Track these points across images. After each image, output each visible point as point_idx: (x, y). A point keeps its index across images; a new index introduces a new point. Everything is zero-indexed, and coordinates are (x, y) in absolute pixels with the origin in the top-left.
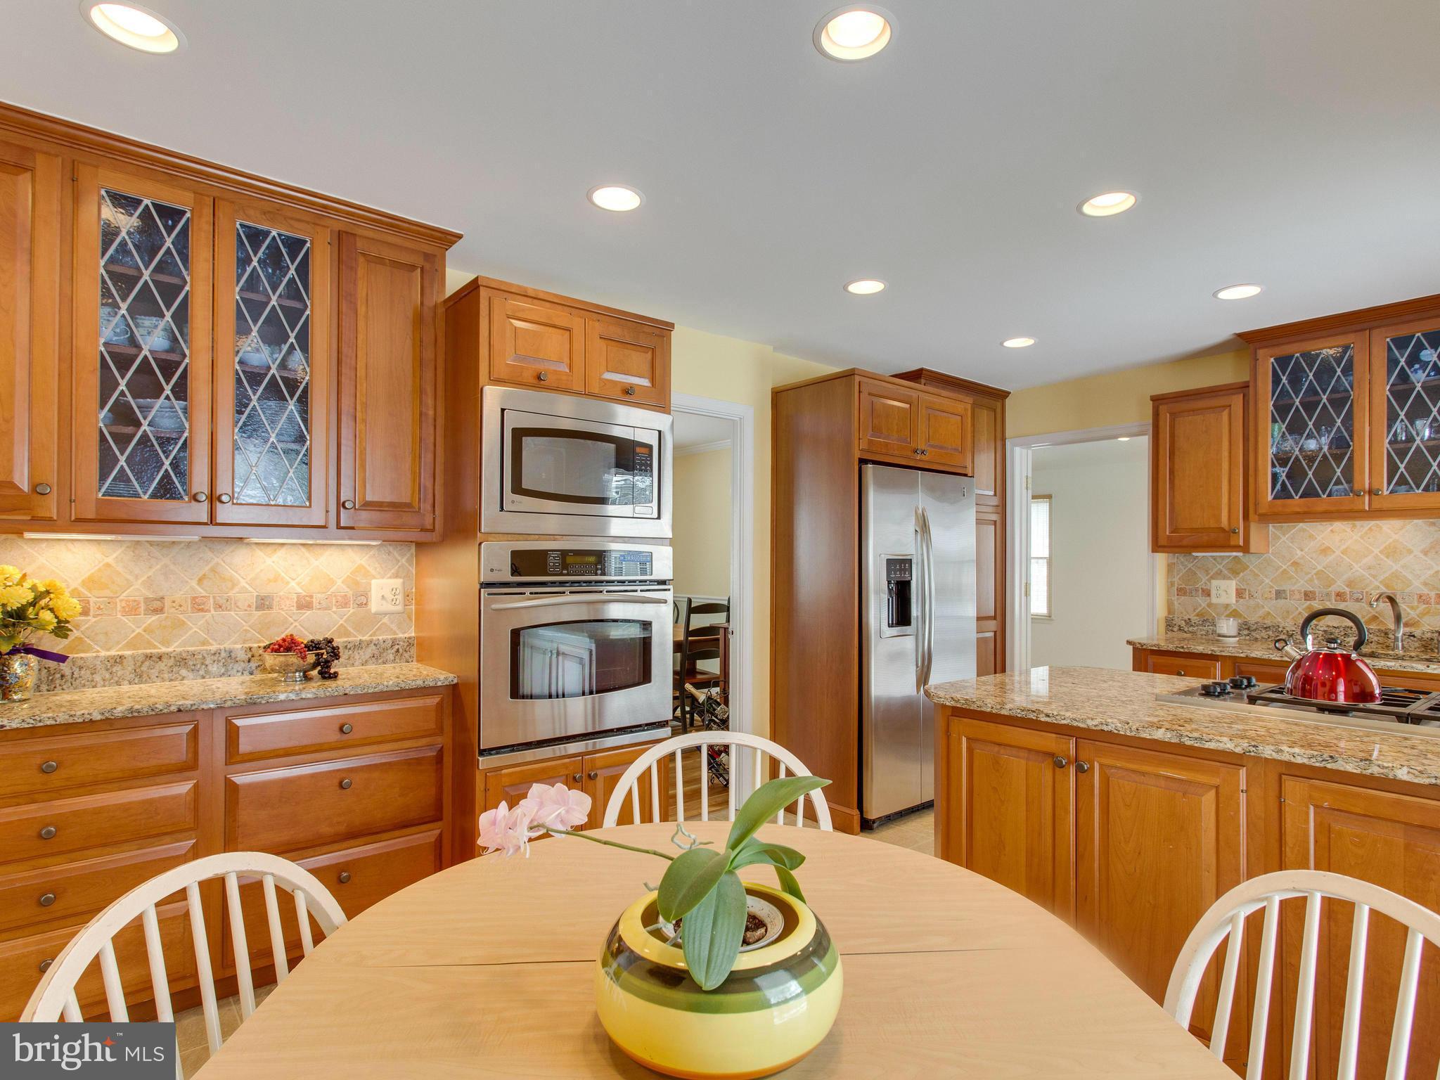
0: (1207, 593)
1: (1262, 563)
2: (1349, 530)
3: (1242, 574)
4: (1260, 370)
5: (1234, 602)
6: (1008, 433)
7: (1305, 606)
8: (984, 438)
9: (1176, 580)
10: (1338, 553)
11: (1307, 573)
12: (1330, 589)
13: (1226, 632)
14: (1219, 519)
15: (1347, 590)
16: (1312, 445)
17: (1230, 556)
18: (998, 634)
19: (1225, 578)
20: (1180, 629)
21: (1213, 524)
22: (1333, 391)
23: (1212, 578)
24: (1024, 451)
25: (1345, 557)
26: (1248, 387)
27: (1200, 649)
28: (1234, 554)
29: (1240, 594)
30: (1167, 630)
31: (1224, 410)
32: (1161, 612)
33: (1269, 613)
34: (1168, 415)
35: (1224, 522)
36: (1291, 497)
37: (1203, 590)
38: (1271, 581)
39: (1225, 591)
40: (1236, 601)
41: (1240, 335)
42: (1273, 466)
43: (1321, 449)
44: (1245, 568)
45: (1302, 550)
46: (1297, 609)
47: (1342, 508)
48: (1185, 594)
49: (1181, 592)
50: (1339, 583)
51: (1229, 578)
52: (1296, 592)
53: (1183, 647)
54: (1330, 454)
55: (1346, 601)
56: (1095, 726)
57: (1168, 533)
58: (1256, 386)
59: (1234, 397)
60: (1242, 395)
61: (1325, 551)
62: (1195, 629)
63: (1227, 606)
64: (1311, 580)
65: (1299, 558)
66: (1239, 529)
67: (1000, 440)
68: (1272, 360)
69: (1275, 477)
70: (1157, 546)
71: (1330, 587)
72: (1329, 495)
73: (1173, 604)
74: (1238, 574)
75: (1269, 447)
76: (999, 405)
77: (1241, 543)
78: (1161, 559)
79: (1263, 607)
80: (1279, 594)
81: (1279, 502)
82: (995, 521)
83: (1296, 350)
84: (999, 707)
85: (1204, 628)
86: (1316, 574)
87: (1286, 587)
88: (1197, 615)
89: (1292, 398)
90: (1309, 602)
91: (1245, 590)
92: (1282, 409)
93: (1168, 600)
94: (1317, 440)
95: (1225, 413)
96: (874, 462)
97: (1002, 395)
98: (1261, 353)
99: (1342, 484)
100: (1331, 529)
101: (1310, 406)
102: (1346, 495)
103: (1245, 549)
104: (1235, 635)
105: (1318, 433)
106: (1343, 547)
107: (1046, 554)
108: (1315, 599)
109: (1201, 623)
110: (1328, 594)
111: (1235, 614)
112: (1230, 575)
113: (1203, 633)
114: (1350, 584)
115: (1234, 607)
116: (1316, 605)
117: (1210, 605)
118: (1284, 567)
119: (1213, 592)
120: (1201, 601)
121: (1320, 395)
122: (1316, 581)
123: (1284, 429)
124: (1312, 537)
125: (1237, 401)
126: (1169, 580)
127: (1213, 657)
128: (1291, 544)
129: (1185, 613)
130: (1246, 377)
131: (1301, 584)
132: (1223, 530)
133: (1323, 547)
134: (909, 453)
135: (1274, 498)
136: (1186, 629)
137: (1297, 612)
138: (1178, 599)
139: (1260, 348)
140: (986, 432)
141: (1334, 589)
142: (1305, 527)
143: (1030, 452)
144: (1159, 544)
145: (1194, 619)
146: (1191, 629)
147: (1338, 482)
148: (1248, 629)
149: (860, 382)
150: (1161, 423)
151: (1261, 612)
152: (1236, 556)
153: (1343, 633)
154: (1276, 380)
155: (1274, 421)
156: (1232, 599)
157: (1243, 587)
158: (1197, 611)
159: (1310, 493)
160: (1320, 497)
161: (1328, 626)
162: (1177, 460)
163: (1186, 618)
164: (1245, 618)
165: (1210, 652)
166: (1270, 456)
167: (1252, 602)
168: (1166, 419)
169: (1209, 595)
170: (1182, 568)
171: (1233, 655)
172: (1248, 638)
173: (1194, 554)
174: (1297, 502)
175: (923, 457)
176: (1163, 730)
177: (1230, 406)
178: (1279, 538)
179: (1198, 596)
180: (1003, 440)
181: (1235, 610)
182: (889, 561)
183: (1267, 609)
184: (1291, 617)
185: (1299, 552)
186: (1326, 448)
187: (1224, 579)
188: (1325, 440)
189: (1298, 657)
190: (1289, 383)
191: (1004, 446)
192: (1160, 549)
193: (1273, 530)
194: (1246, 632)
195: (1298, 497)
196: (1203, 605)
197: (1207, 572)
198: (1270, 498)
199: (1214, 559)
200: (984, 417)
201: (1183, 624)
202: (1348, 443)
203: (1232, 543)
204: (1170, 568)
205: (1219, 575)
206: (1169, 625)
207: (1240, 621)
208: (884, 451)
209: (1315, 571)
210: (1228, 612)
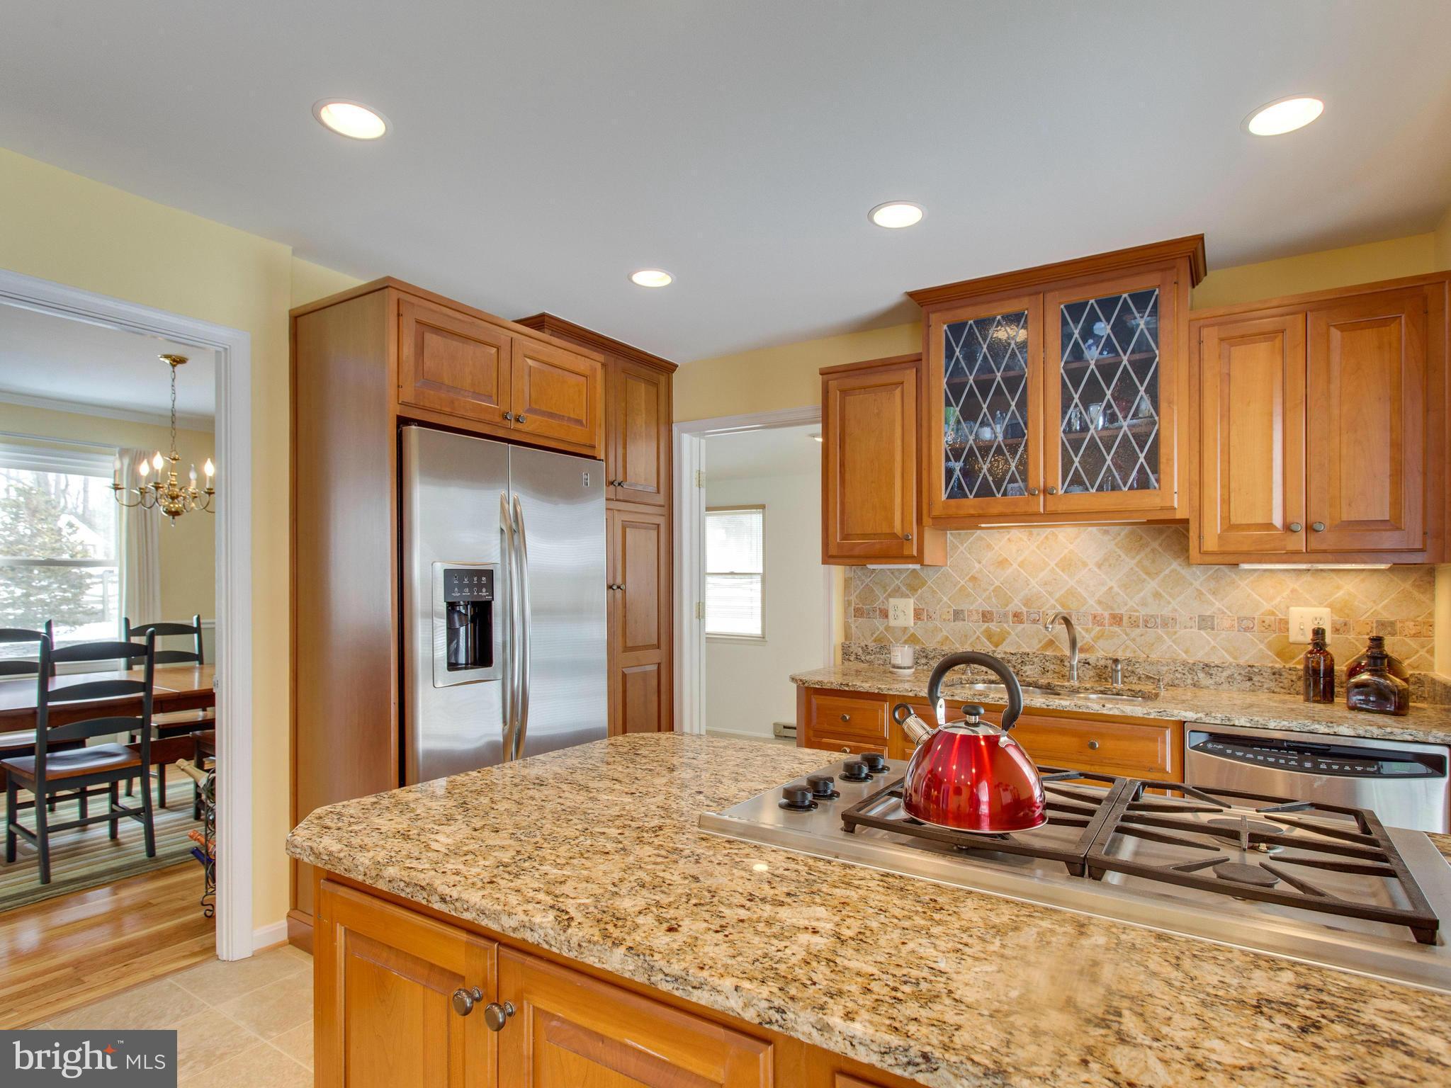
0: (885, 614)
1: (940, 578)
2: (1025, 538)
3: (920, 591)
4: (933, 339)
5: (912, 624)
6: (676, 416)
7: (982, 630)
8: (641, 421)
9: (853, 598)
10: (1015, 566)
11: (985, 590)
12: (1007, 609)
13: (900, 662)
14: (891, 522)
15: (1024, 609)
16: (986, 434)
17: (908, 569)
18: (663, 667)
19: (904, 596)
20: (857, 658)
21: (885, 530)
22: (1007, 368)
23: (889, 596)
24: (696, 440)
25: (1022, 571)
26: (921, 360)
27: (865, 686)
28: (911, 566)
29: (918, 615)
30: (844, 659)
31: (896, 388)
32: (838, 638)
33: (947, 638)
34: (838, 392)
35: (898, 528)
36: (965, 496)
37: (881, 611)
38: (949, 599)
39: (903, 611)
40: (915, 624)
41: (912, 295)
42: (948, 459)
43: (996, 437)
44: (924, 583)
45: (980, 563)
46: (975, 632)
47: (1017, 510)
48: (862, 616)
49: (859, 613)
50: (1016, 601)
51: (907, 596)
52: (974, 613)
53: (847, 685)
54: (1006, 446)
55: (1023, 623)
56: (515, 930)
57: (838, 540)
58: (928, 360)
59: (908, 372)
60: (915, 370)
61: (1003, 563)
62: (872, 657)
63: (905, 629)
64: (989, 598)
65: (977, 572)
66: (912, 536)
67: (664, 421)
68: (945, 327)
69: (949, 472)
70: (828, 558)
71: (1007, 606)
72: (1005, 494)
73: (850, 627)
74: (916, 590)
75: (943, 435)
76: (663, 379)
77: (915, 553)
78: (838, 572)
79: (942, 631)
80: (957, 615)
81: (953, 501)
82: (658, 525)
83: (969, 314)
84: (374, 873)
85: (882, 657)
86: (993, 591)
87: (964, 607)
88: (875, 641)
89: (966, 376)
90: (987, 624)
91: (923, 610)
92: (955, 389)
93: (845, 622)
94: (992, 429)
95: (898, 392)
96: (422, 423)
97: (669, 368)
98: (933, 317)
99: (1017, 482)
100: (1008, 537)
101: (984, 386)
102: (1021, 495)
103: (919, 559)
104: (910, 665)
105: (993, 419)
106: (1020, 559)
107: (760, 570)
108: (993, 621)
109: (878, 650)
110: (1005, 615)
111: (912, 640)
112: (908, 592)
113: (881, 662)
114: (1027, 602)
115: (912, 631)
116: (994, 628)
117: (888, 628)
118: (962, 583)
119: (891, 614)
120: (879, 623)
121: (994, 372)
122: (993, 599)
123: (958, 413)
124: (989, 547)
125: (910, 376)
126: (846, 599)
127: (880, 697)
128: (969, 556)
129: (862, 638)
130: (918, 349)
131: (979, 603)
132: (894, 535)
133: (1001, 559)
134: (498, 419)
135: (949, 497)
136: (863, 658)
137: (976, 636)
138: (855, 621)
139: (934, 312)
140: (644, 411)
141: (1011, 608)
142: (982, 535)
143: (703, 441)
144: (830, 554)
145: (872, 645)
146: (868, 658)
147: (1013, 480)
148: (926, 657)
149: (398, 300)
150: (831, 401)
151: (939, 638)
152: (914, 569)
153: (1019, 661)
154: (950, 353)
155: (948, 404)
156: (910, 621)
157: (921, 607)
158: (875, 636)
159: (985, 492)
160: (995, 496)
161: (1005, 653)
162: (847, 447)
163: (863, 644)
164: (923, 643)
165: (876, 691)
166: (944, 446)
167: (930, 625)
168: (835, 396)
169: (887, 616)
170: (859, 583)
171: (901, 694)
172: (925, 667)
173: (870, 567)
174: (971, 503)
175: (519, 426)
176: (622, 950)
177: (902, 383)
178: (957, 547)
179: (875, 618)
180: (669, 423)
181: (913, 635)
182: (448, 573)
183: (945, 633)
184: (969, 642)
185: (977, 565)
186: (1000, 438)
187: (902, 597)
188: (999, 429)
189: (926, 737)
190: (964, 358)
191: (670, 431)
192: (831, 560)
193: (952, 538)
194: (924, 661)
195: (972, 497)
196: (881, 628)
197: (884, 588)
198: (944, 497)
199: (892, 573)
200: (641, 393)
201: (860, 651)
202: (1023, 431)
203: (906, 553)
204: (847, 583)
205: (897, 592)
206: (846, 653)
207: (917, 647)
208: (448, 409)
209: (992, 588)
210: (906, 638)
